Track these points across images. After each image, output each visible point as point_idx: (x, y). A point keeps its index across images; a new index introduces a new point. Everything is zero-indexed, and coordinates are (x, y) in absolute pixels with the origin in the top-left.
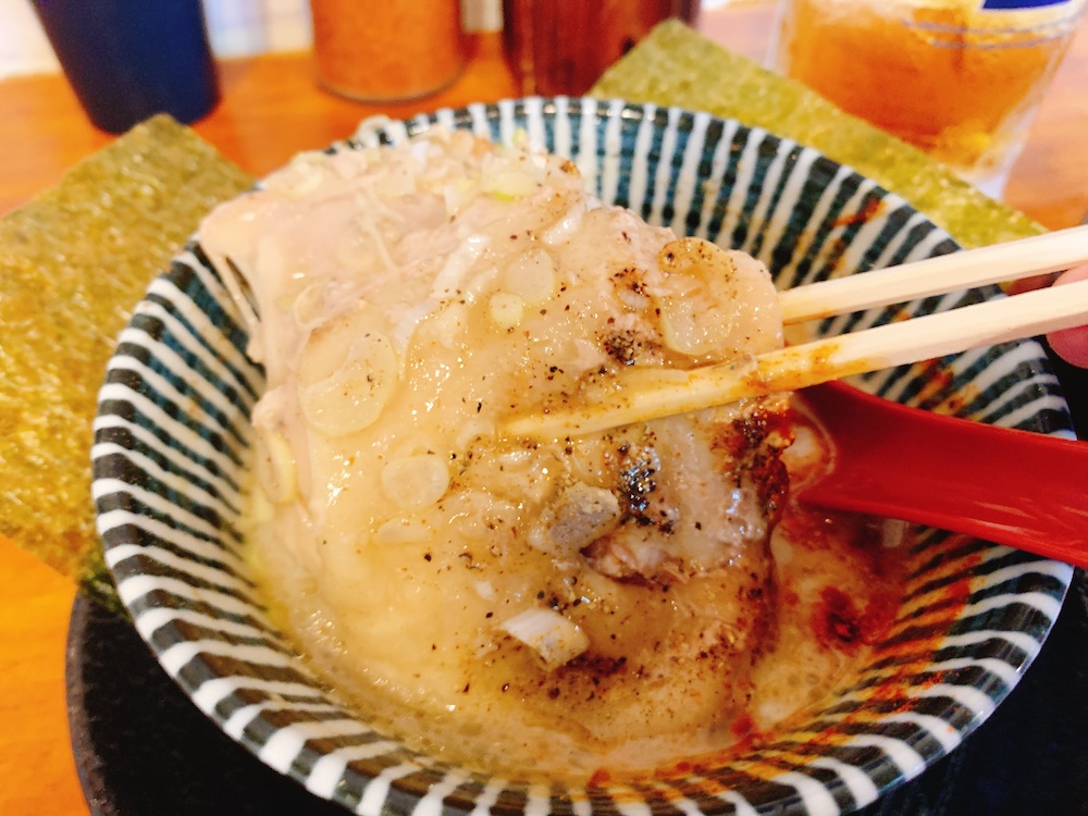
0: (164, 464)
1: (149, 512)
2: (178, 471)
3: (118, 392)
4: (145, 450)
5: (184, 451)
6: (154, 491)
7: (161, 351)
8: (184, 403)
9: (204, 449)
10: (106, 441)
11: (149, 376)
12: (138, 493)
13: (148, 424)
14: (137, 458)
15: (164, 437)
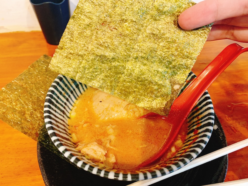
0: (57, 102)
1: (52, 109)
2: (59, 103)
3: (52, 89)
4: (55, 99)
5: (61, 100)
6: (54, 106)
7: (61, 83)
8: (63, 92)
9: (65, 101)
10: (48, 96)
11: (58, 87)
12: (51, 106)
13: (56, 95)
14: (53, 100)
15: (58, 97)
